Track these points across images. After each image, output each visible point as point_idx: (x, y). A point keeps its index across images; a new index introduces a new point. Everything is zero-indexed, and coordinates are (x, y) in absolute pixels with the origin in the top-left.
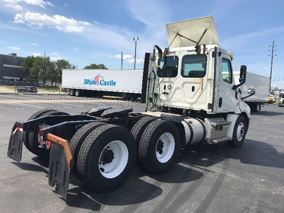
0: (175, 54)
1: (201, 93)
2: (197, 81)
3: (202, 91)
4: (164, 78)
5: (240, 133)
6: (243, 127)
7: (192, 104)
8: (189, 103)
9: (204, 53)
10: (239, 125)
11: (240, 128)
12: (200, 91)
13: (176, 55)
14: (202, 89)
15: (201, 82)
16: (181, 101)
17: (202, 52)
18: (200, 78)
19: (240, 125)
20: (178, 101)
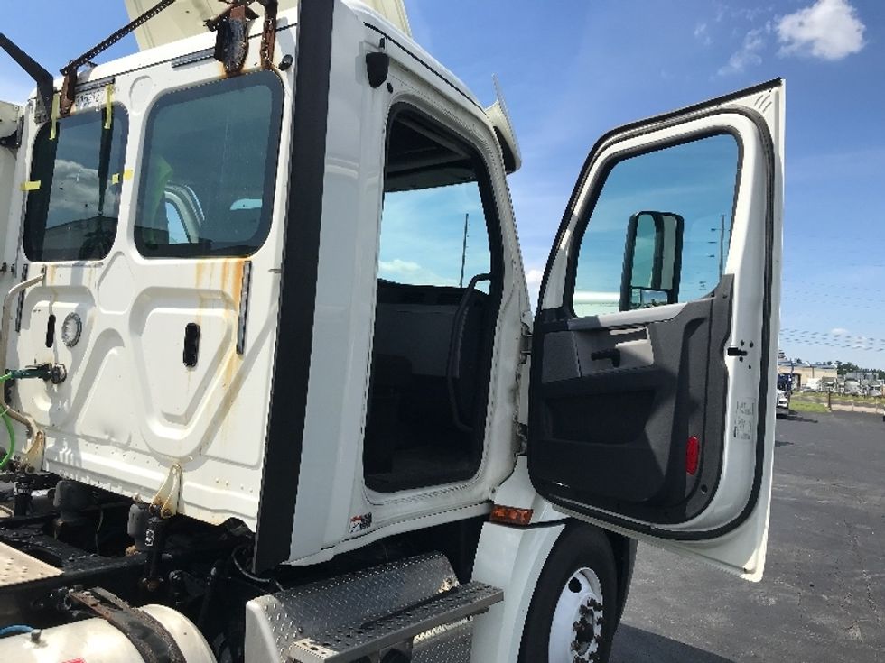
0: (110, 92)
1: (234, 376)
2: (216, 285)
3: (239, 363)
4: (49, 264)
5: (569, 648)
6: (592, 603)
7: (180, 466)
8: (162, 460)
9: (267, 64)
10: (566, 591)
11: (568, 607)
12: (229, 367)
13: (114, 98)
14: (240, 350)
15: (236, 296)
16: (125, 441)
17: (253, 61)
18: (233, 261)
19: (576, 587)
20: (108, 438)
